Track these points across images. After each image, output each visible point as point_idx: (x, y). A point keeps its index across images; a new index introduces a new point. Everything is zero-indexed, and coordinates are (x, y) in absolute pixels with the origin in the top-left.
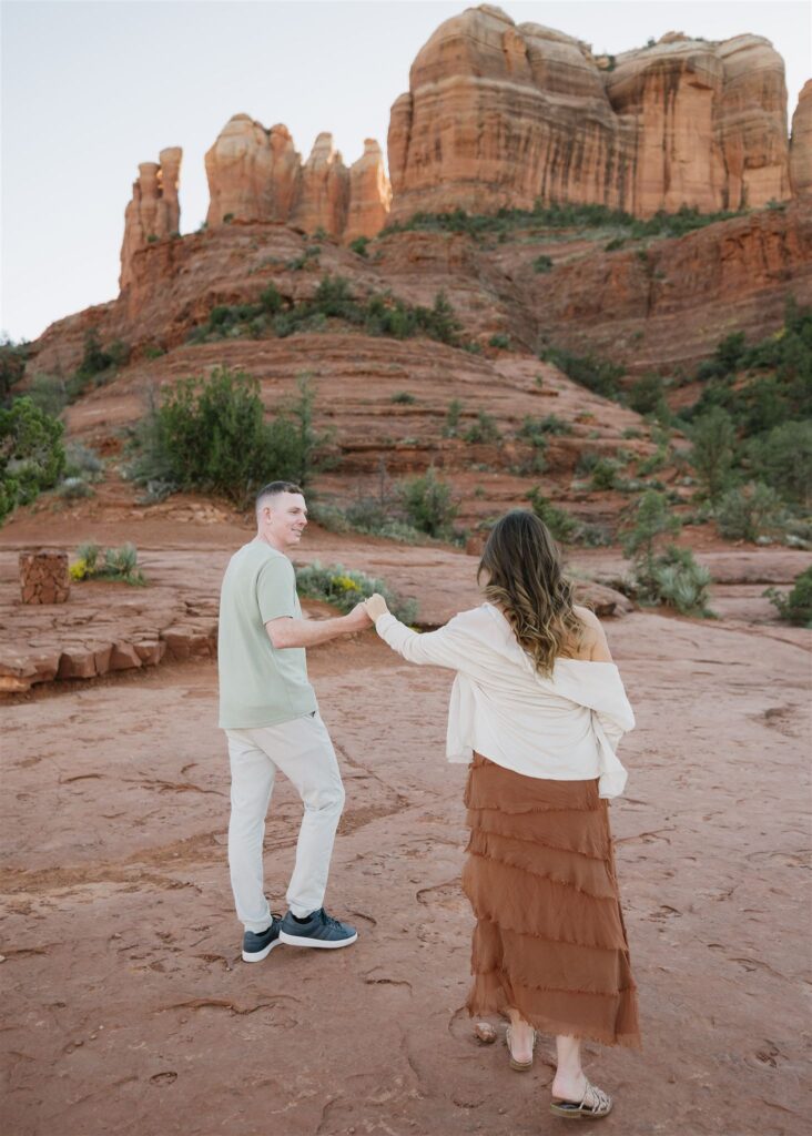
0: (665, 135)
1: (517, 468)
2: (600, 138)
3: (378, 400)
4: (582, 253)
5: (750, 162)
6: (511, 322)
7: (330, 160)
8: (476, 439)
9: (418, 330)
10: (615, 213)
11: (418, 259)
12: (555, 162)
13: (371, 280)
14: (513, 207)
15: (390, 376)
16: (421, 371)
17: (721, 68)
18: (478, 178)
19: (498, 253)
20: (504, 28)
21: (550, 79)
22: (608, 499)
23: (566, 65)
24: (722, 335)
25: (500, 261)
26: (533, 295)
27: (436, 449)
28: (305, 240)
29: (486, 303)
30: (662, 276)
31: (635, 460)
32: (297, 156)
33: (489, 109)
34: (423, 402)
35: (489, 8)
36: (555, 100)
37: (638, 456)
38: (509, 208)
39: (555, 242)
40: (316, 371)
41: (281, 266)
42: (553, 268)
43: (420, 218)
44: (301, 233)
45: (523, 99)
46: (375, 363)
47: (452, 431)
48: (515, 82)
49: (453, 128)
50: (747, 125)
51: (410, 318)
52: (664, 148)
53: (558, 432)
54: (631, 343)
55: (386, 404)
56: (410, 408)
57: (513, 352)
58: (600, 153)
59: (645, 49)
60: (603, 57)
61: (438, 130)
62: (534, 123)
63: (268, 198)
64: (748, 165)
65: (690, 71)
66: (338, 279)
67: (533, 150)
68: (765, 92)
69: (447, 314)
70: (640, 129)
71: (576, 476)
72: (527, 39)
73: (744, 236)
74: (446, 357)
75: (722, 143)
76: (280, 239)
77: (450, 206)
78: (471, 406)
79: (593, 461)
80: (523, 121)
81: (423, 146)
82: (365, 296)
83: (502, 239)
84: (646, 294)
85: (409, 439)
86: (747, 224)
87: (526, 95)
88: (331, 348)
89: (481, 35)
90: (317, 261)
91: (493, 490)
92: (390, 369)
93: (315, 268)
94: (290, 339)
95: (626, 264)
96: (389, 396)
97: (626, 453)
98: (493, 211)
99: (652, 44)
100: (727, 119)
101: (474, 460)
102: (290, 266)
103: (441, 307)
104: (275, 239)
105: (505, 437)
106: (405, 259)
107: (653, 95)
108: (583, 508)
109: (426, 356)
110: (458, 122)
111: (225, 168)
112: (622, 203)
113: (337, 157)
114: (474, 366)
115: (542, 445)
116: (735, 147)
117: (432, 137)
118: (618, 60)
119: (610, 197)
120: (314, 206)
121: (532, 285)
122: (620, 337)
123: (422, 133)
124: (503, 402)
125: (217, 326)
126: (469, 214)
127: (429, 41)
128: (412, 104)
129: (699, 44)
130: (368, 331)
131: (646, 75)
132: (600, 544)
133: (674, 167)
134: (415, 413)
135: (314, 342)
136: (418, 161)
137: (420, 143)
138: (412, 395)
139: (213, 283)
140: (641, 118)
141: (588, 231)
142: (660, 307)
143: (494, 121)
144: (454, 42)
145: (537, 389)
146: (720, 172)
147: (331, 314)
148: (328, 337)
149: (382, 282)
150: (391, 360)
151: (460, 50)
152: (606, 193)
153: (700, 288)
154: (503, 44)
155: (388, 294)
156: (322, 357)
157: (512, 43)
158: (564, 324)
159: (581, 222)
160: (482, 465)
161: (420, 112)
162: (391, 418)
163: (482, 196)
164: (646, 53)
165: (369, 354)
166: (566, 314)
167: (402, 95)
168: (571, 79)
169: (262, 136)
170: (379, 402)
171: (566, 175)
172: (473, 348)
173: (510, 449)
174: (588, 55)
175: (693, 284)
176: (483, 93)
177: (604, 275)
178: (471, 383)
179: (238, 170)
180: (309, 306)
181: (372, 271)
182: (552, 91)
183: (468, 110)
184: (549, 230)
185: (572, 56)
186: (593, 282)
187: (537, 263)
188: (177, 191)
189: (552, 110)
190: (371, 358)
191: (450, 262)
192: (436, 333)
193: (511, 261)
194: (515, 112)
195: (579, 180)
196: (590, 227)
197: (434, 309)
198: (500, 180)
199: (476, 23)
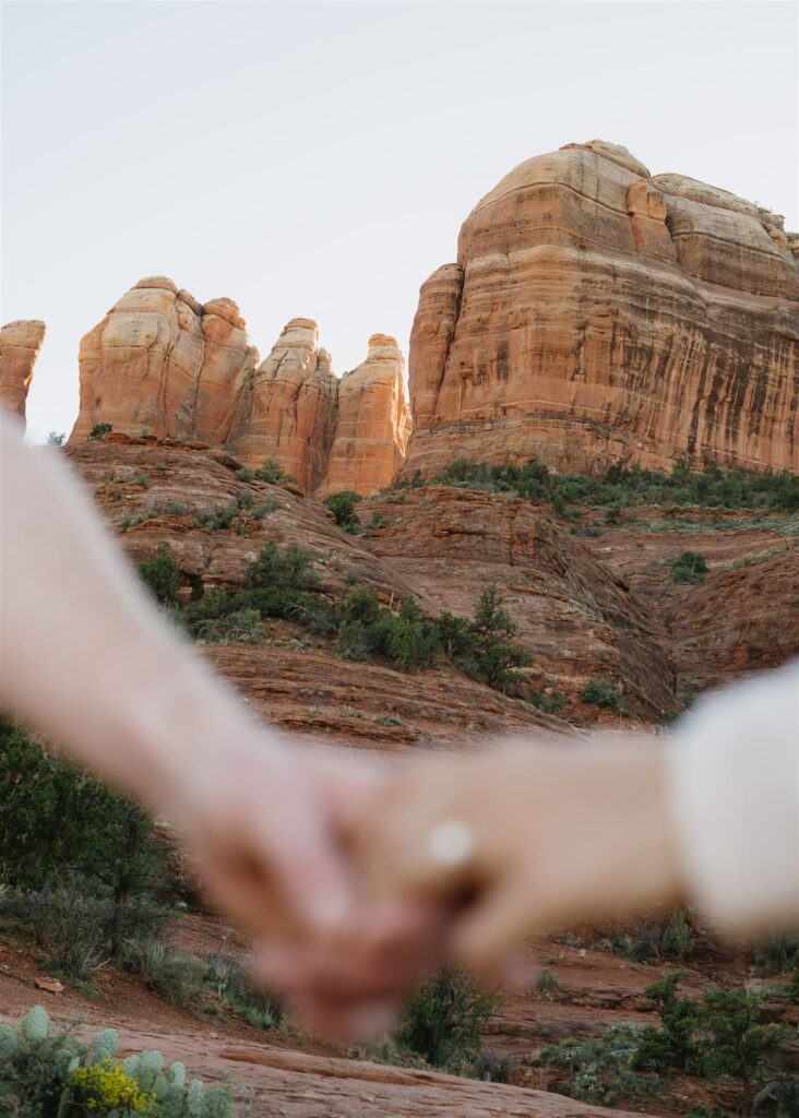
1: (628, 940)
4: (763, 553)
6: (624, 660)
7: (307, 365)
9: (441, 657)
11: (451, 532)
12: (714, 397)
14: (636, 467)
15: (376, 737)
18: (572, 412)
19: (604, 543)
20: (631, 179)
21: (707, 263)
23: (738, 244)
25: (609, 556)
26: (668, 620)
28: (240, 479)
29: (578, 623)
32: (250, 352)
33: (597, 302)
36: (716, 296)
38: (629, 466)
39: (712, 532)
41: (184, 520)
42: (708, 576)
43: (460, 471)
44: (233, 467)
46: (350, 709)
48: (645, 263)
49: (532, 327)
51: (426, 633)
57: (626, 716)
61: (504, 328)
62: (679, 332)
63: (187, 419)
66: (294, 549)
67: (674, 373)
69: (497, 633)
72: (670, 200)
74: (493, 711)
76: (192, 473)
77: (519, 456)
80: (658, 325)
81: (476, 352)
82: (343, 586)
83: (613, 519)
87: (664, 285)
88: (265, 675)
89: (590, 187)
90: (257, 518)
91: (576, 982)
92: (377, 722)
93: (254, 527)
98: (596, 470)
102: (207, 519)
103: (489, 618)
104: (182, 472)
106: (427, 531)
109: (453, 706)
110: (541, 319)
111: (115, 363)
113: (320, 360)
117: (493, 339)
120: (270, 440)
121: (668, 603)
123: (474, 332)
126: (553, 471)
127: (498, 187)
128: (461, 283)
130: (341, 651)
136: (465, 377)
137: (470, 347)
141: (774, 516)
143: (607, 322)
144: (542, 193)
147: (274, 613)
148: (262, 654)
150: (383, 707)
151: (551, 206)
154: (628, 205)
157: (643, 203)
159: (763, 502)
161: (475, 297)
163: (577, 443)
165: (340, 691)
166: (732, 660)
167: (446, 267)
168: (745, 266)
169: (190, 316)
171: (733, 421)
172: (549, 702)
174: (775, 232)
176: (588, 275)
179: (137, 368)
180: (232, 595)
181: (361, 545)
182: (711, 281)
183: (561, 299)
184: (701, 512)
185: (749, 229)
186: (786, 603)
187: (679, 564)
188: (25, 391)
189: (712, 312)
190: (344, 700)
191: (512, 543)
192: (476, 666)
193: (628, 558)
194: (645, 310)
195: (757, 430)
196: (779, 511)
197: (474, 621)
198: (612, 419)
199: (582, 169)
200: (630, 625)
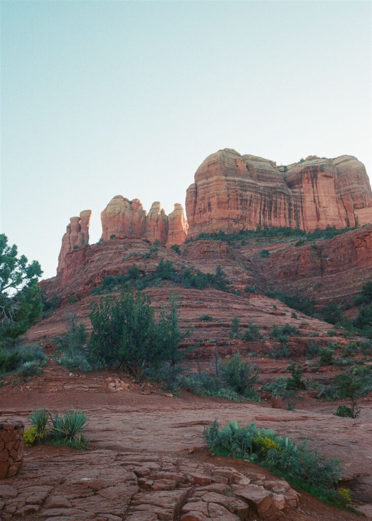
0: (314, 196)
1: (273, 354)
2: (284, 199)
3: (193, 319)
4: (283, 248)
5: (356, 206)
6: (254, 280)
7: (159, 213)
8: (248, 339)
9: (209, 285)
10: (296, 230)
11: (205, 252)
12: (264, 209)
13: (183, 262)
14: (247, 230)
15: (197, 307)
16: (213, 304)
17: (335, 169)
18: (229, 218)
19: (242, 250)
20: (236, 157)
21: (258, 176)
22: (331, 371)
23: (265, 170)
24: (363, 283)
25: (244, 253)
26: (262, 268)
27: (227, 345)
28: (150, 245)
29: (241, 272)
30: (327, 257)
31: (339, 347)
32: (144, 211)
33: (232, 189)
34: (217, 320)
35: (229, 150)
36: (262, 184)
37: (340, 345)
38: (245, 230)
39: (269, 244)
40: (158, 306)
41: (139, 257)
42: (270, 255)
43: (202, 236)
44: (148, 242)
45: (247, 184)
46: (189, 301)
47: (235, 335)
48: (242, 178)
49: (216, 197)
50: (352, 191)
51: (204, 279)
52: (315, 202)
53: (292, 333)
54: (315, 289)
55: (197, 322)
56: (210, 323)
57: (257, 294)
58: (285, 205)
59: (299, 163)
60: (280, 167)
61: (209, 198)
62: (253, 194)
63: (131, 231)
64: (355, 207)
65: (322, 171)
66: (168, 261)
67: (253, 204)
68: (358, 177)
69: (222, 277)
70: (302, 194)
71: (306, 358)
72: (247, 161)
73: (365, 236)
74: (224, 297)
75: (341, 199)
76: (138, 245)
77: (217, 230)
78: (243, 321)
79: (315, 349)
80: (248, 193)
81: (202, 205)
82: (181, 269)
83: (243, 244)
84: (319, 265)
85: (212, 339)
86: (366, 230)
87: (248, 183)
89: (226, 160)
90: (156, 254)
91: (263, 367)
92: (197, 304)
93: (156, 257)
94: (144, 291)
95: (307, 251)
96: (199, 317)
97: (333, 344)
98: (237, 232)
99: (302, 161)
100: (342, 189)
101: (249, 350)
102: (144, 256)
103: (220, 273)
104: (136, 245)
105: (264, 337)
106: (199, 252)
107: (306, 181)
108: (318, 376)
109: (214, 297)
110: (218, 195)
111: (111, 218)
112: (298, 226)
113: (162, 211)
114: (240, 301)
115: (285, 341)
116: (348, 201)
117: (206, 201)
118: (288, 168)
119: (292, 224)
120: (152, 233)
121: (261, 263)
122: (310, 286)
123: (201, 200)
124: (259, 319)
125: (107, 286)
126: (226, 233)
128: (196, 188)
129: (324, 160)
130: (184, 286)
131: (302, 173)
132: (336, 398)
133: (321, 210)
134: (213, 326)
135: (156, 292)
136: (200, 212)
137: (201, 204)
138: (210, 316)
139: (105, 266)
140: (302, 190)
142: (328, 271)
143: (235, 194)
144: (214, 163)
145: (275, 312)
146: (343, 211)
147: (165, 278)
148: (164, 289)
149: (189, 263)
150: (197, 299)
151: (217, 166)
152: (290, 222)
153: (347, 261)
155: (192, 268)
156: (161, 299)
157: (240, 163)
158: (280, 281)
159: (280, 235)
160: (253, 353)
161: (200, 192)
162: (200, 328)
163: (231, 225)
164: (300, 165)
165: (185, 297)
166: (280, 276)
167: (192, 185)
168: (268, 176)
169: (128, 204)
170: (193, 320)
171: (270, 215)
172: (238, 293)
173: (268, 344)
174: (274, 166)
175: (342, 259)
176: (228, 183)
177: (296, 258)
178: (240, 310)
179: (116, 219)
180: (153, 275)
181: (183, 258)
182: (260, 180)
183: (222, 190)
184: (265, 239)
185: (268, 167)
186: (291, 260)
187: (262, 253)
188: (88, 228)
189: (261, 188)
190: (186, 299)
191: (221, 253)
192: (218, 286)
193: (249, 253)
194: (244, 190)
195: (276, 217)
196: (285, 237)
197: (215, 274)
198: (239, 218)
199: (223, 156)
200: (252, 270)
